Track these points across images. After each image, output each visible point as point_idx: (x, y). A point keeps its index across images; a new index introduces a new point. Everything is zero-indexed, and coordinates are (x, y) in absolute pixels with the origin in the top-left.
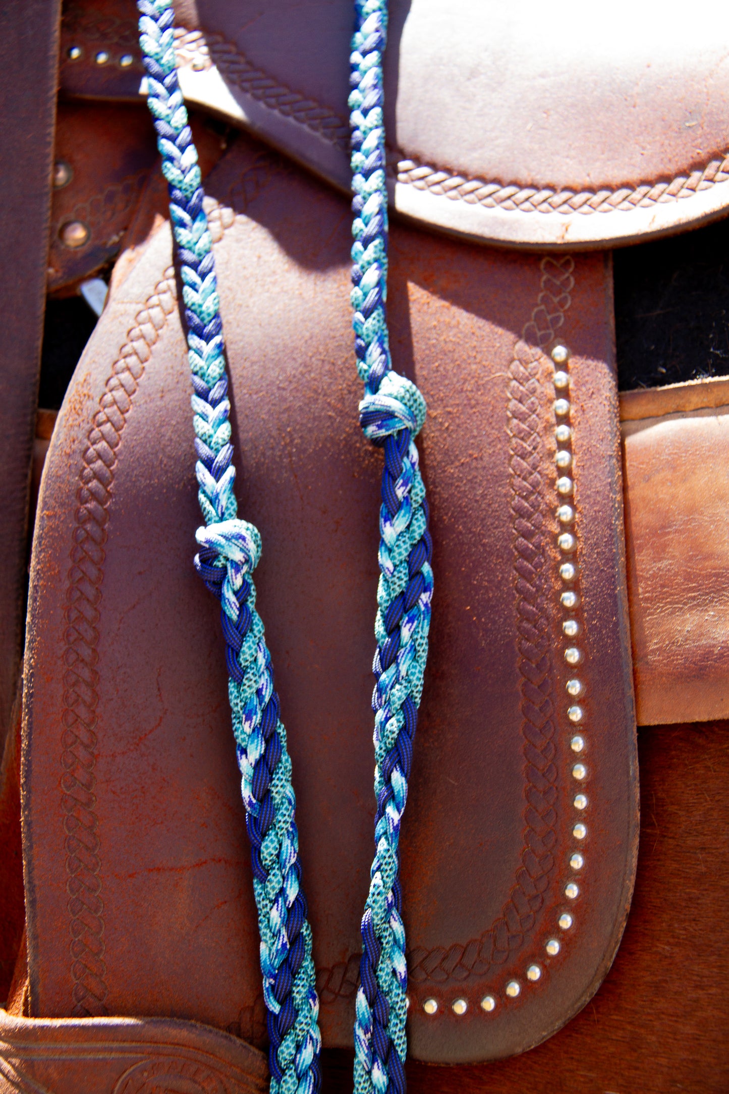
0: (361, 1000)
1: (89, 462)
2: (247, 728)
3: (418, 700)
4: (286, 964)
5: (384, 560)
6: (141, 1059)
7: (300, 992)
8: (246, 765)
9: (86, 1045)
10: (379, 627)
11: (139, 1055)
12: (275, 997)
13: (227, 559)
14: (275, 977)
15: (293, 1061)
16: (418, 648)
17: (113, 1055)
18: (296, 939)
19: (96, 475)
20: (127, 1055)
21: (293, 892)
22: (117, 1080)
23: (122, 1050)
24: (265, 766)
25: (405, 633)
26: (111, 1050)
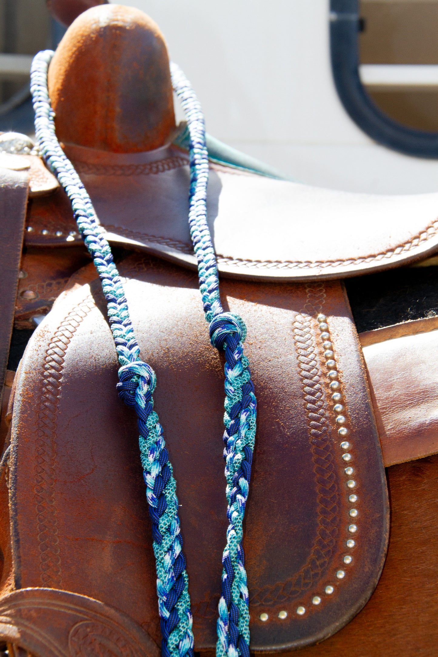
0: (222, 604)
1: (47, 369)
2: (151, 459)
3: (252, 448)
4: (173, 590)
5: (228, 387)
6: (87, 620)
7: (182, 606)
8: (150, 480)
9: (54, 602)
10: (226, 417)
11: (85, 617)
12: (167, 608)
13: (139, 376)
14: (166, 595)
15: (177, 646)
16: (251, 424)
17: (70, 612)
18: (179, 577)
19: (51, 375)
20: (78, 614)
21: (178, 549)
22: (73, 626)
23: (76, 610)
24: (161, 479)
25: (243, 417)
26: (69, 609)
